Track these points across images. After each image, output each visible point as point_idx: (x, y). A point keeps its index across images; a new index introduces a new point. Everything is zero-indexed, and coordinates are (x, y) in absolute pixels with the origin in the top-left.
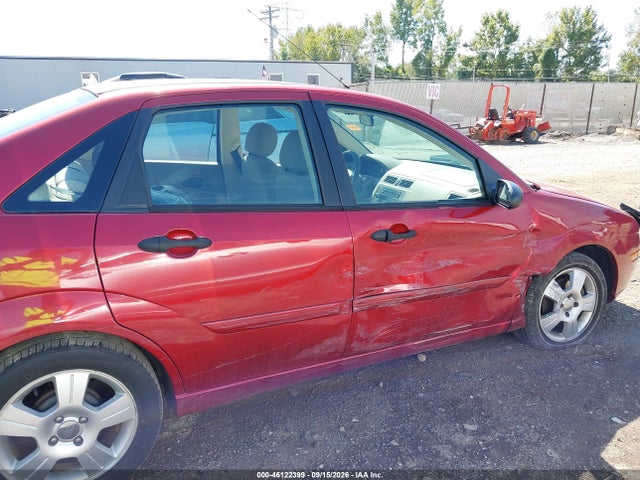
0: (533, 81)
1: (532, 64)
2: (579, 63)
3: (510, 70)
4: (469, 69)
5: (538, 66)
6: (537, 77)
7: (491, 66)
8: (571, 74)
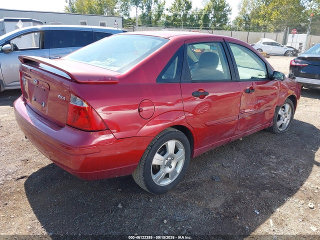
0: (199, 29)
1: (198, 20)
2: (218, 21)
3: (188, 23)
4: (169, 22)
5: (200, 22)
6: (201, 27)
7: (180, 21)
8: (215, 26)
